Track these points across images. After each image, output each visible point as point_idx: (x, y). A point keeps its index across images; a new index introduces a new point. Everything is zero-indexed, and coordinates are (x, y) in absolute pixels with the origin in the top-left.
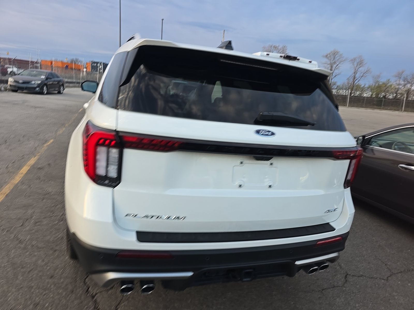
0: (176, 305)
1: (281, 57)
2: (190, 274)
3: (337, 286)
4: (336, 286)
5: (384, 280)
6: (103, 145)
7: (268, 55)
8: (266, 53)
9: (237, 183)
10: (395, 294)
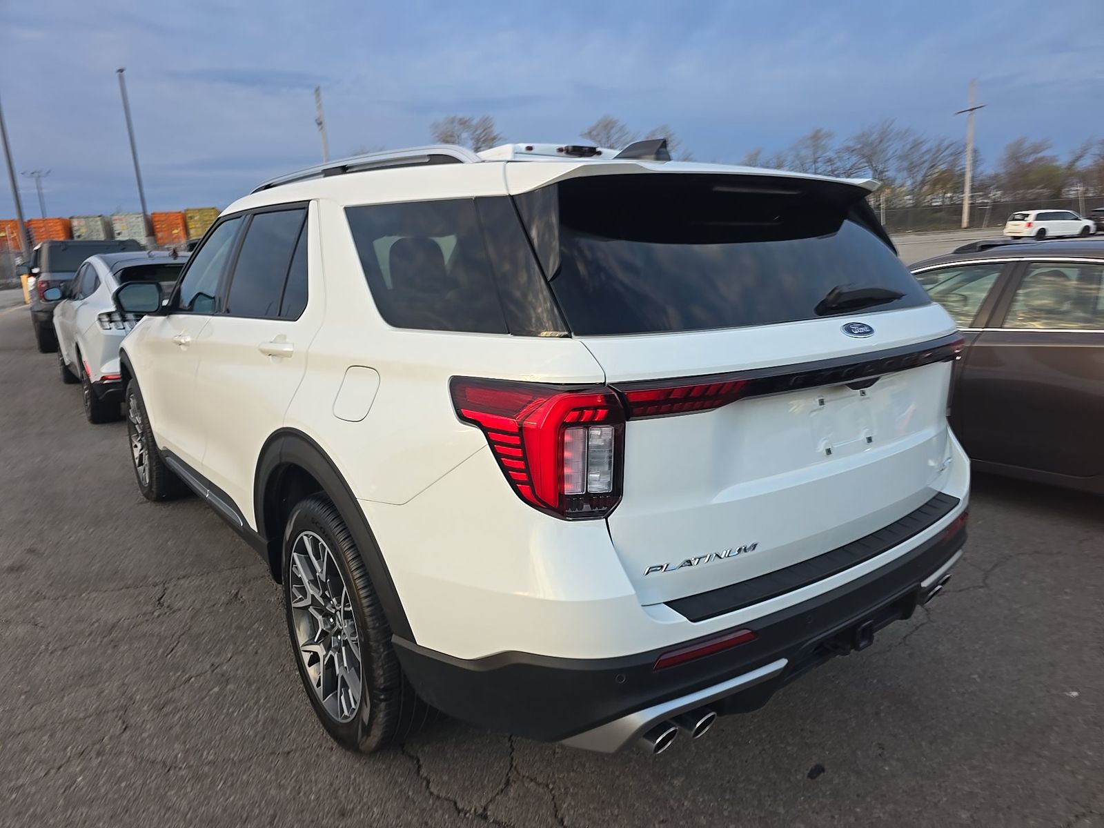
0: (674, 765)
1: (560, 150)
2: (782, 663)
3: (921, 625)
4: (918, 625)
5: (981, 587)
6: (576, 424)
7: (530, 148)
8: (523, 146)
9: (822, 448)
10: (1017, 606)
